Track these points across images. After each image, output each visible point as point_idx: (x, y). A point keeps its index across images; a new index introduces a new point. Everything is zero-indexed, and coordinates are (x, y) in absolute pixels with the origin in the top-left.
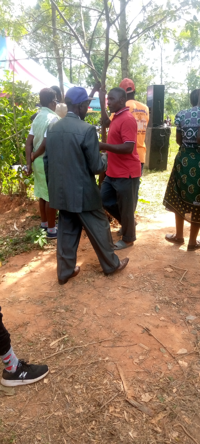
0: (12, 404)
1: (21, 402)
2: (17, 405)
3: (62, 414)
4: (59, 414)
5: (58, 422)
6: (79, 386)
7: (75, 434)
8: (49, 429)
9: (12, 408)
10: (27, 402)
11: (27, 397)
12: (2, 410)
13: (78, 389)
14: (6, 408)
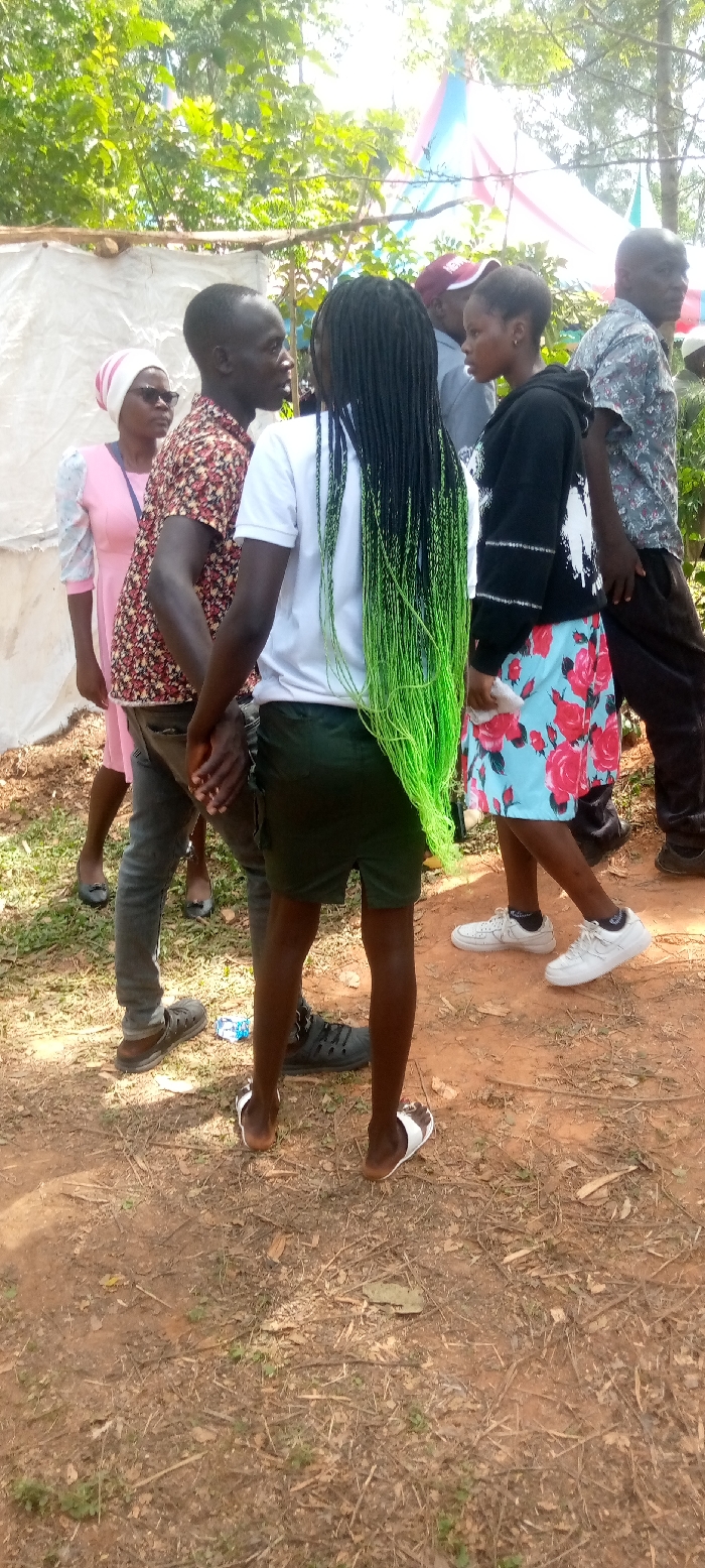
0: (459, 1369)
1: (489, 1369)
2: (475, 1373)
3: (628, 1444)
4: (620, 1444)
5: (614, 1468)
6: (690, 1358)
7: (677, 1528)
8: (586, 1487)
9: (460, 1384)
10: (510, 1374)
11: (508, 1358)
12: (427, 1382)
13: (685, 1366)
14: (439, 1378)
